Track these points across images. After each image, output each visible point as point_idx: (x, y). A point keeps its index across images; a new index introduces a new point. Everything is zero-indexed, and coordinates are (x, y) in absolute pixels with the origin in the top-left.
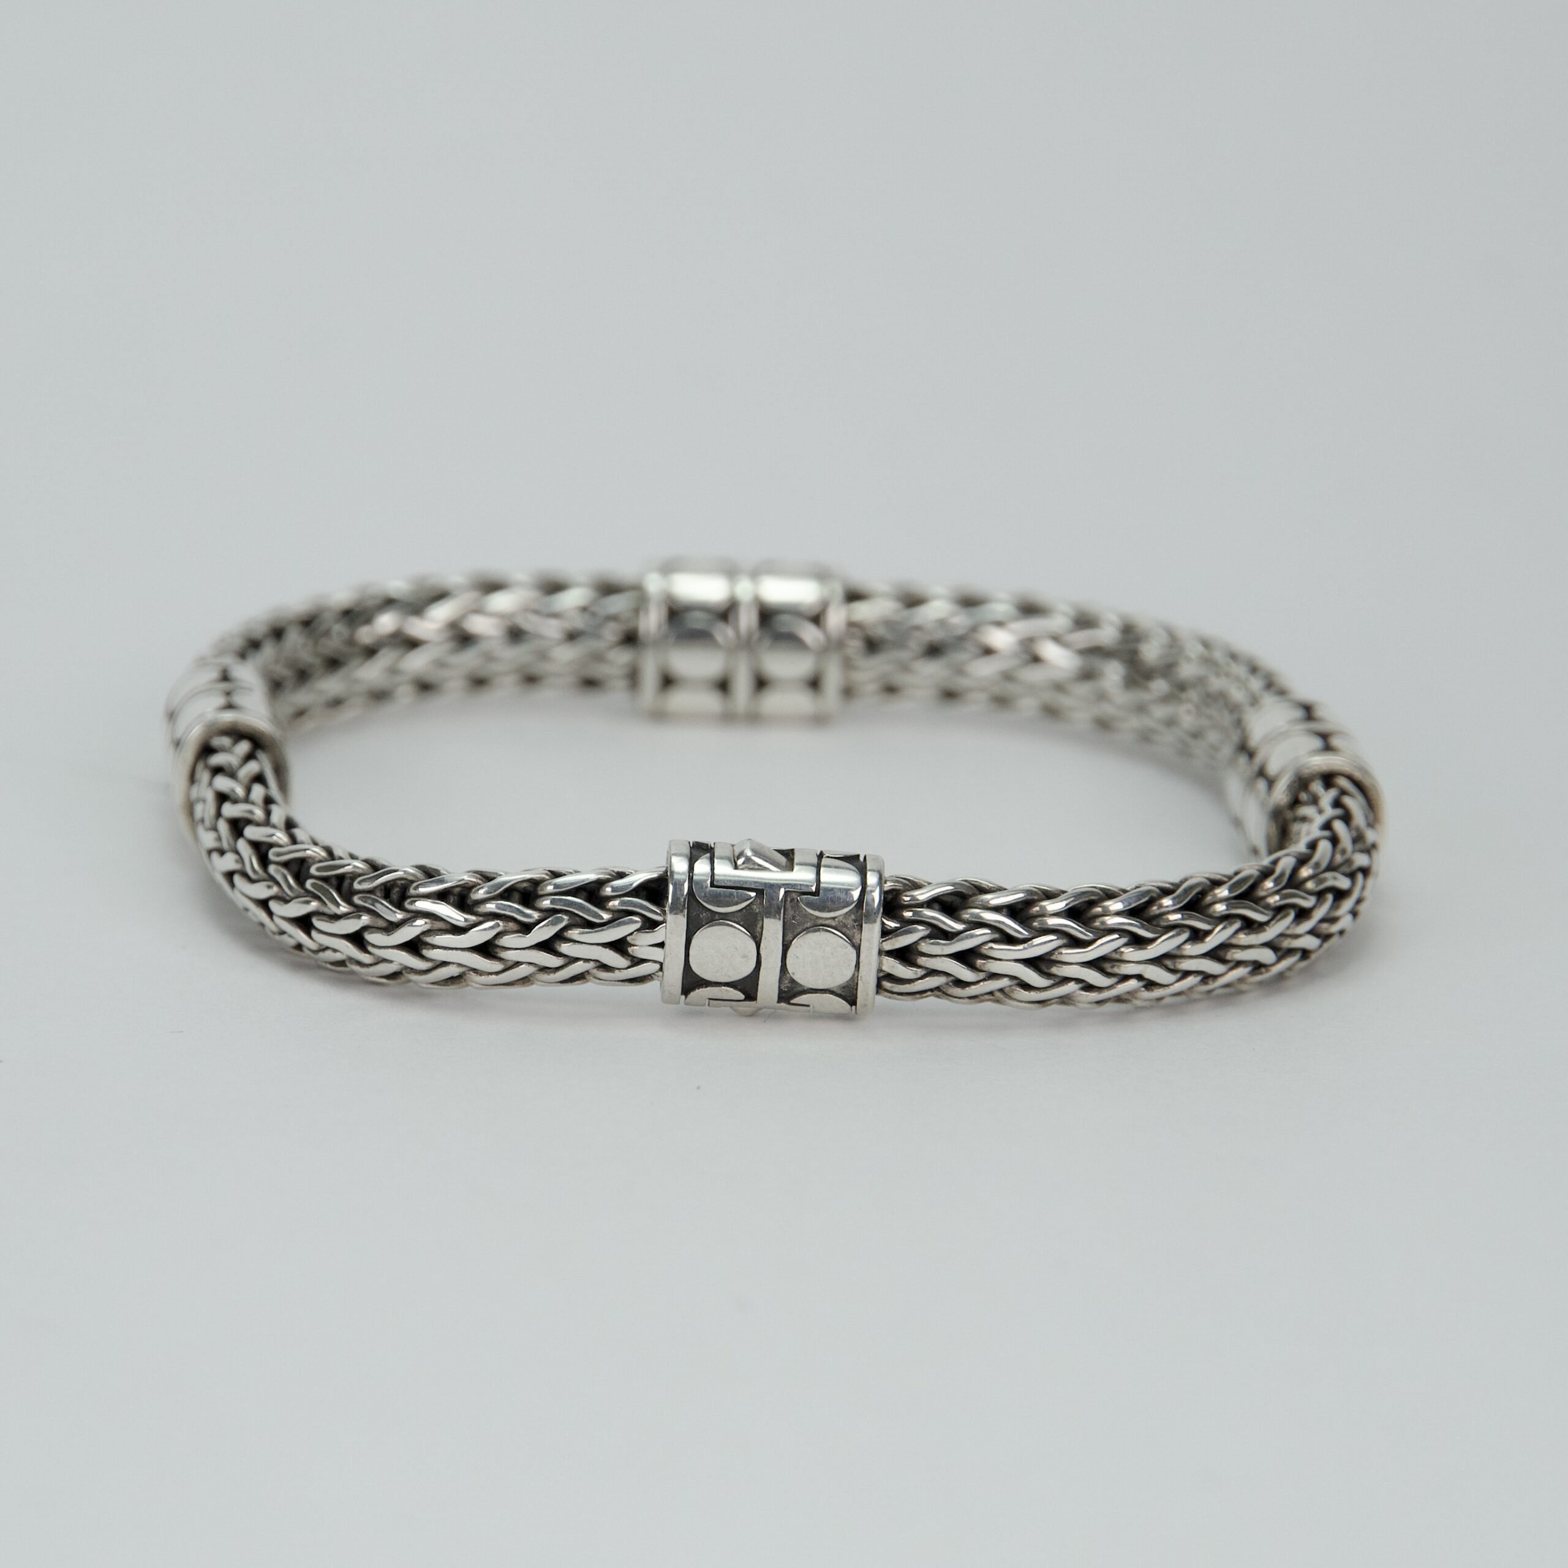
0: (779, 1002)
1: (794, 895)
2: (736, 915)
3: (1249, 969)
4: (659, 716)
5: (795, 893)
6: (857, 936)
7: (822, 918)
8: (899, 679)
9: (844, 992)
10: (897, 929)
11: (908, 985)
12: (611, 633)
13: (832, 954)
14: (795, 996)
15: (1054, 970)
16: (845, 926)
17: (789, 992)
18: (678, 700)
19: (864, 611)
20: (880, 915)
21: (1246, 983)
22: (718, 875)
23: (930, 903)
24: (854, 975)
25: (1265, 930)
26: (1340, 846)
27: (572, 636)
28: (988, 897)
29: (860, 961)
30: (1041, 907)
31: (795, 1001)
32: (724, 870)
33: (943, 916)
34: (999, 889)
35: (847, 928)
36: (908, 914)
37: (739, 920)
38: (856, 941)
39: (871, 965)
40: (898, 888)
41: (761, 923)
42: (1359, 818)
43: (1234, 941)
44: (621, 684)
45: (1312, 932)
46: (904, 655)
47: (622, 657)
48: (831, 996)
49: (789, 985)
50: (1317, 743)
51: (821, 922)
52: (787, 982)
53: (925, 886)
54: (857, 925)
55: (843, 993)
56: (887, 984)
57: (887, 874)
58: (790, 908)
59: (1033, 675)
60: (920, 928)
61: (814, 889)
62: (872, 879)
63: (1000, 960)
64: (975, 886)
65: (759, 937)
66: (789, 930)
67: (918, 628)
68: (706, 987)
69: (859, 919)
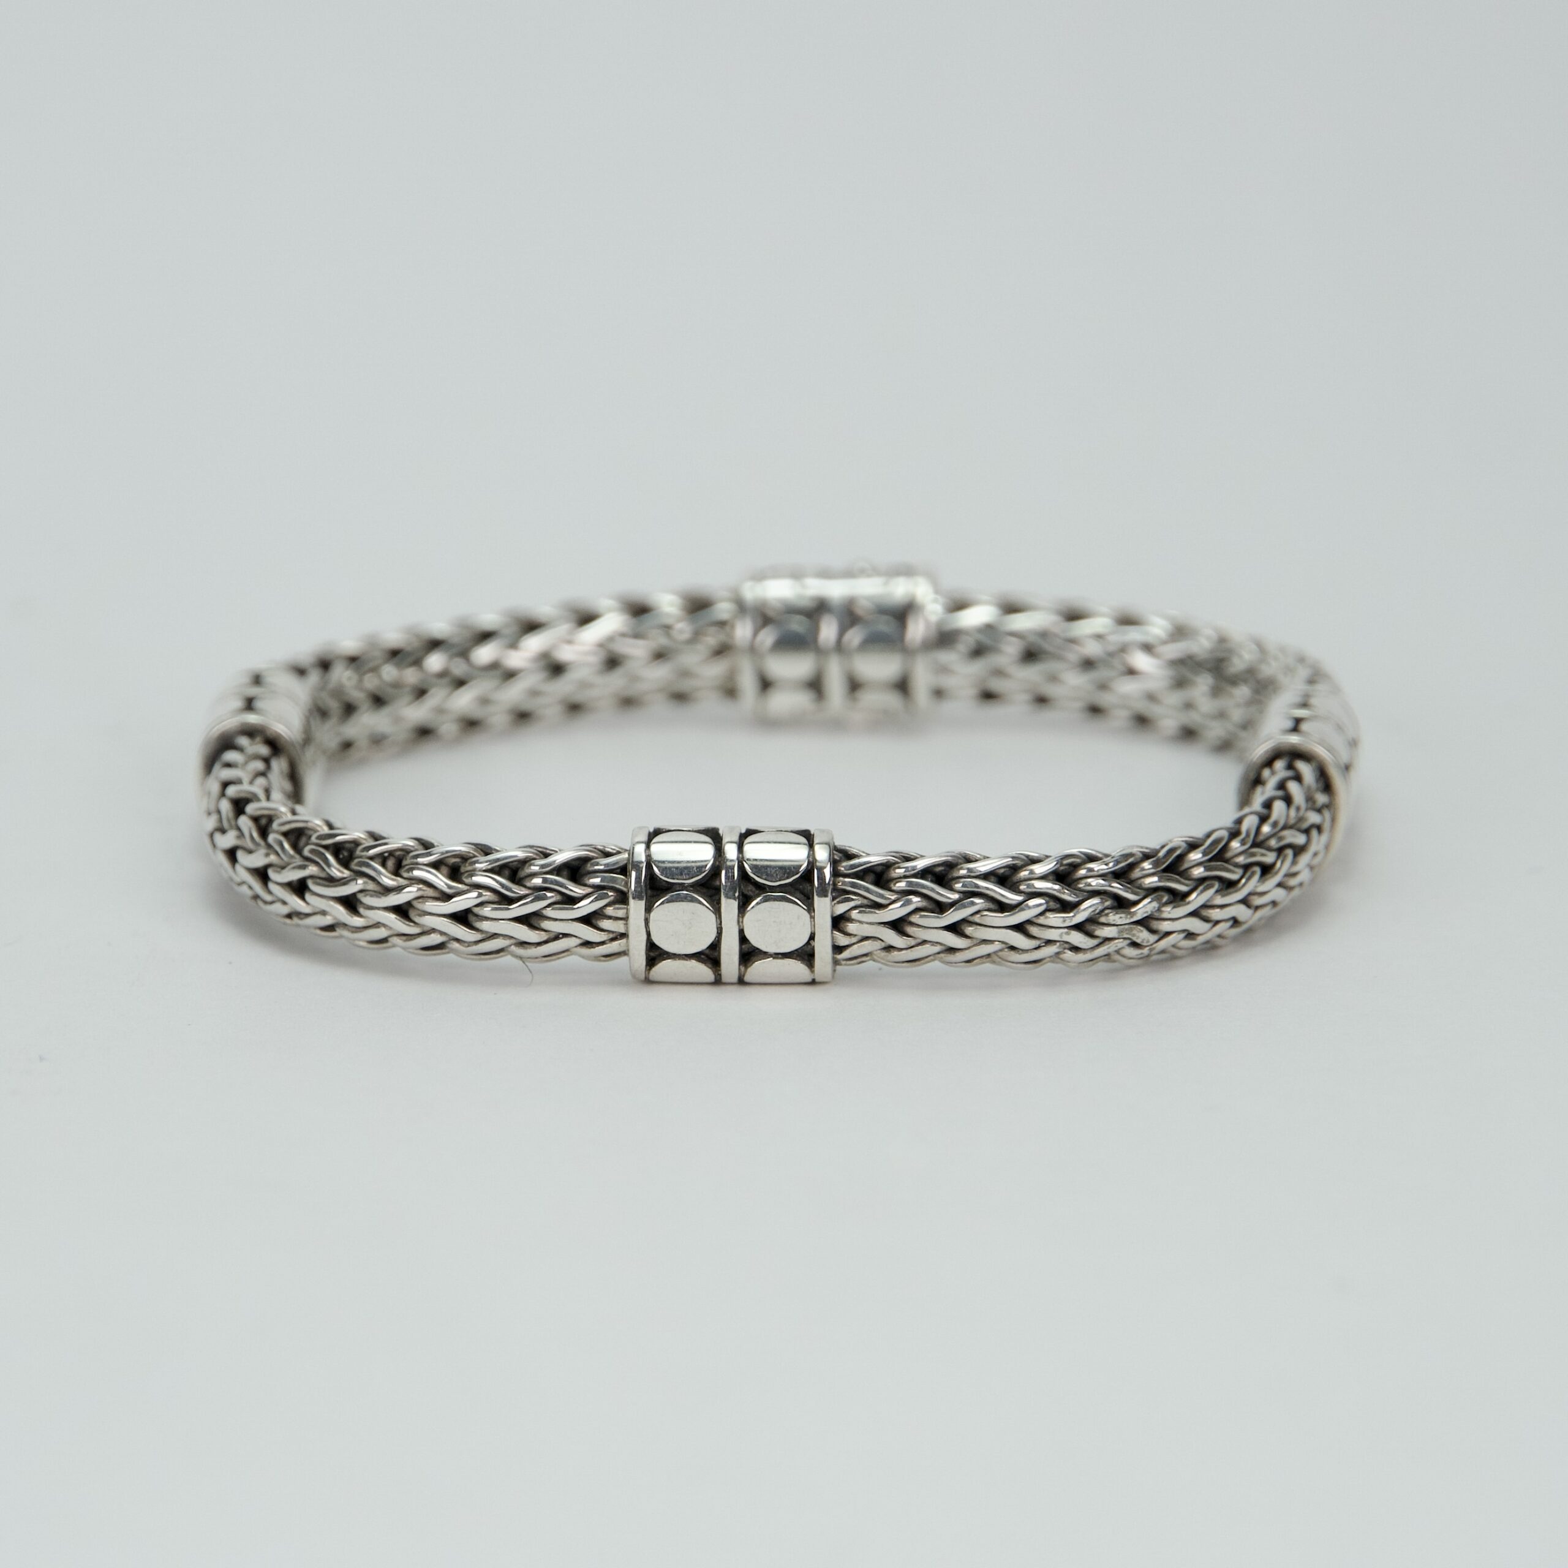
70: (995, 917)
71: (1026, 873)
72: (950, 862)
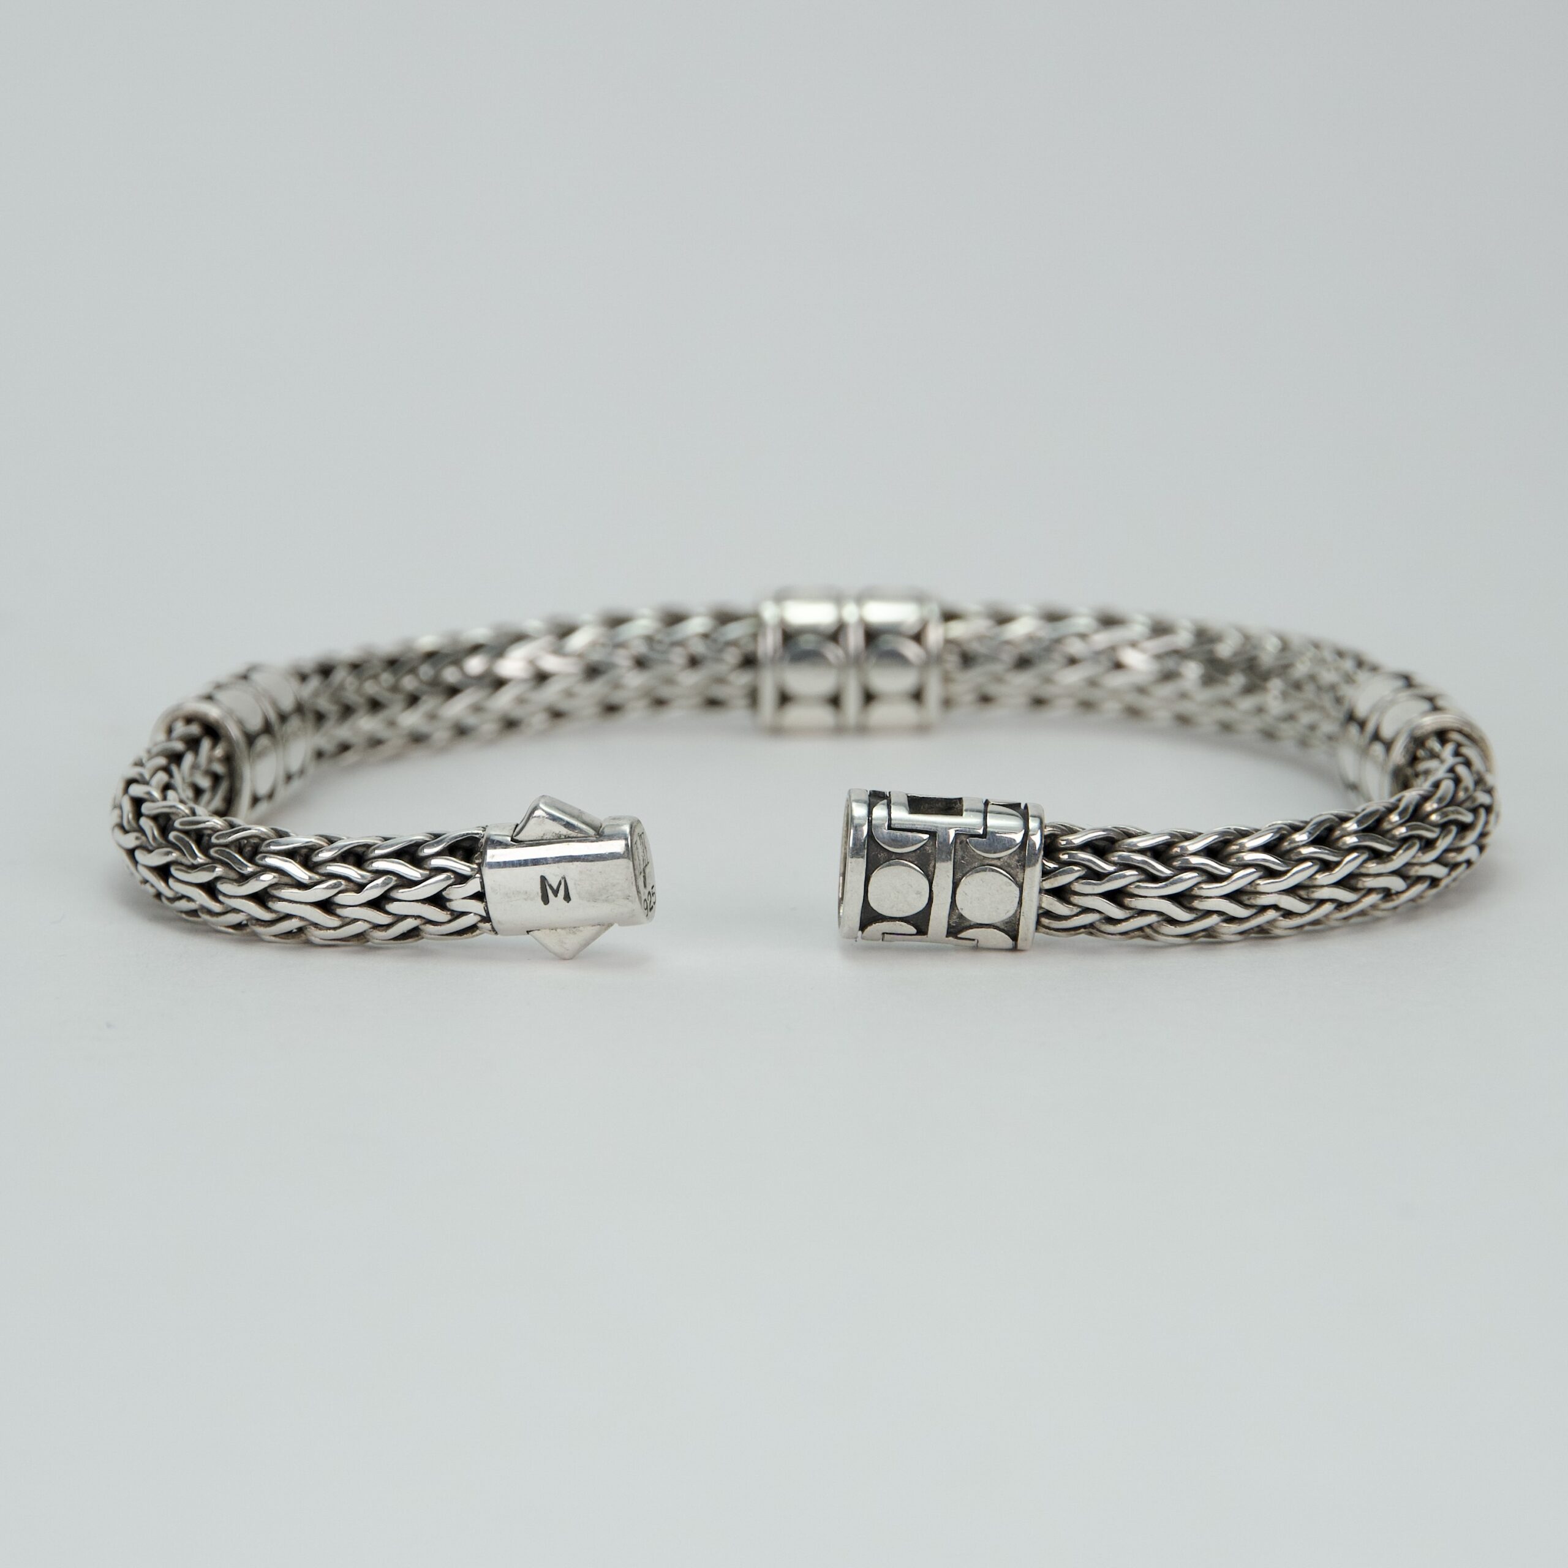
0: (947, 936)
1: (963, 838)
2: (910, 854)
3: (1380, 896)
4: (777, 731)
5: (964, 836)
6: (1020, 876)
7: (989, 858)
8: (993, 689)
9: (1006, 927)
10: (1055, 869)
11: (1064, 922)
12: (732, 657)
13: (998, 891)
14: (961, 931)
15: (1196, 904)
16: (1009, 865)
17: (957, 927)
18: (794, 715)
19: (957, 630)
20: (1041, 857)
21: (1378, 910)
22: (896, 820)
23: (1083, 847)
24: (1016, 911)
25: (1392, 860)
26: (1463, 785)
27: (694, 662)
28: (1134, 840)
29: (1023, 898)
30: (1182, 848)
31: (962, 935)
32: (901, 815)
33: (1095, 857)
34: (1145, 834)
35: (1012, 868)
36: (1065, 857)
37: (914, 859)
38: (1019, 879)
39: (1032, 901)
40: (1056, 832)
41: (933, 863)
42: (1478, 763)
43: (1363, 870)
44: (742, 702)
45: (1438, 861)
46: (998, 668)
47: (742, 679)
48: (995, 930)
49: (957, 920)
50: (1425, 706)
51: (987, 862)
52: (955, 917)
53: (1079, 831)
54: (1020, 865)
55: (1006, 929)
56: (1045, 921)
57: (1046, 821)
58: (960, 849)
59: (1117, 680)
60: (1076, 868)
61: (981, 832)
62: (1033, 824)
63: (1146, 897)
64: (1124, 832)
65: (932, 876)
66: (959, 869)
67: (1008, 643)
68: (882, 922)
69: (1022, 859)
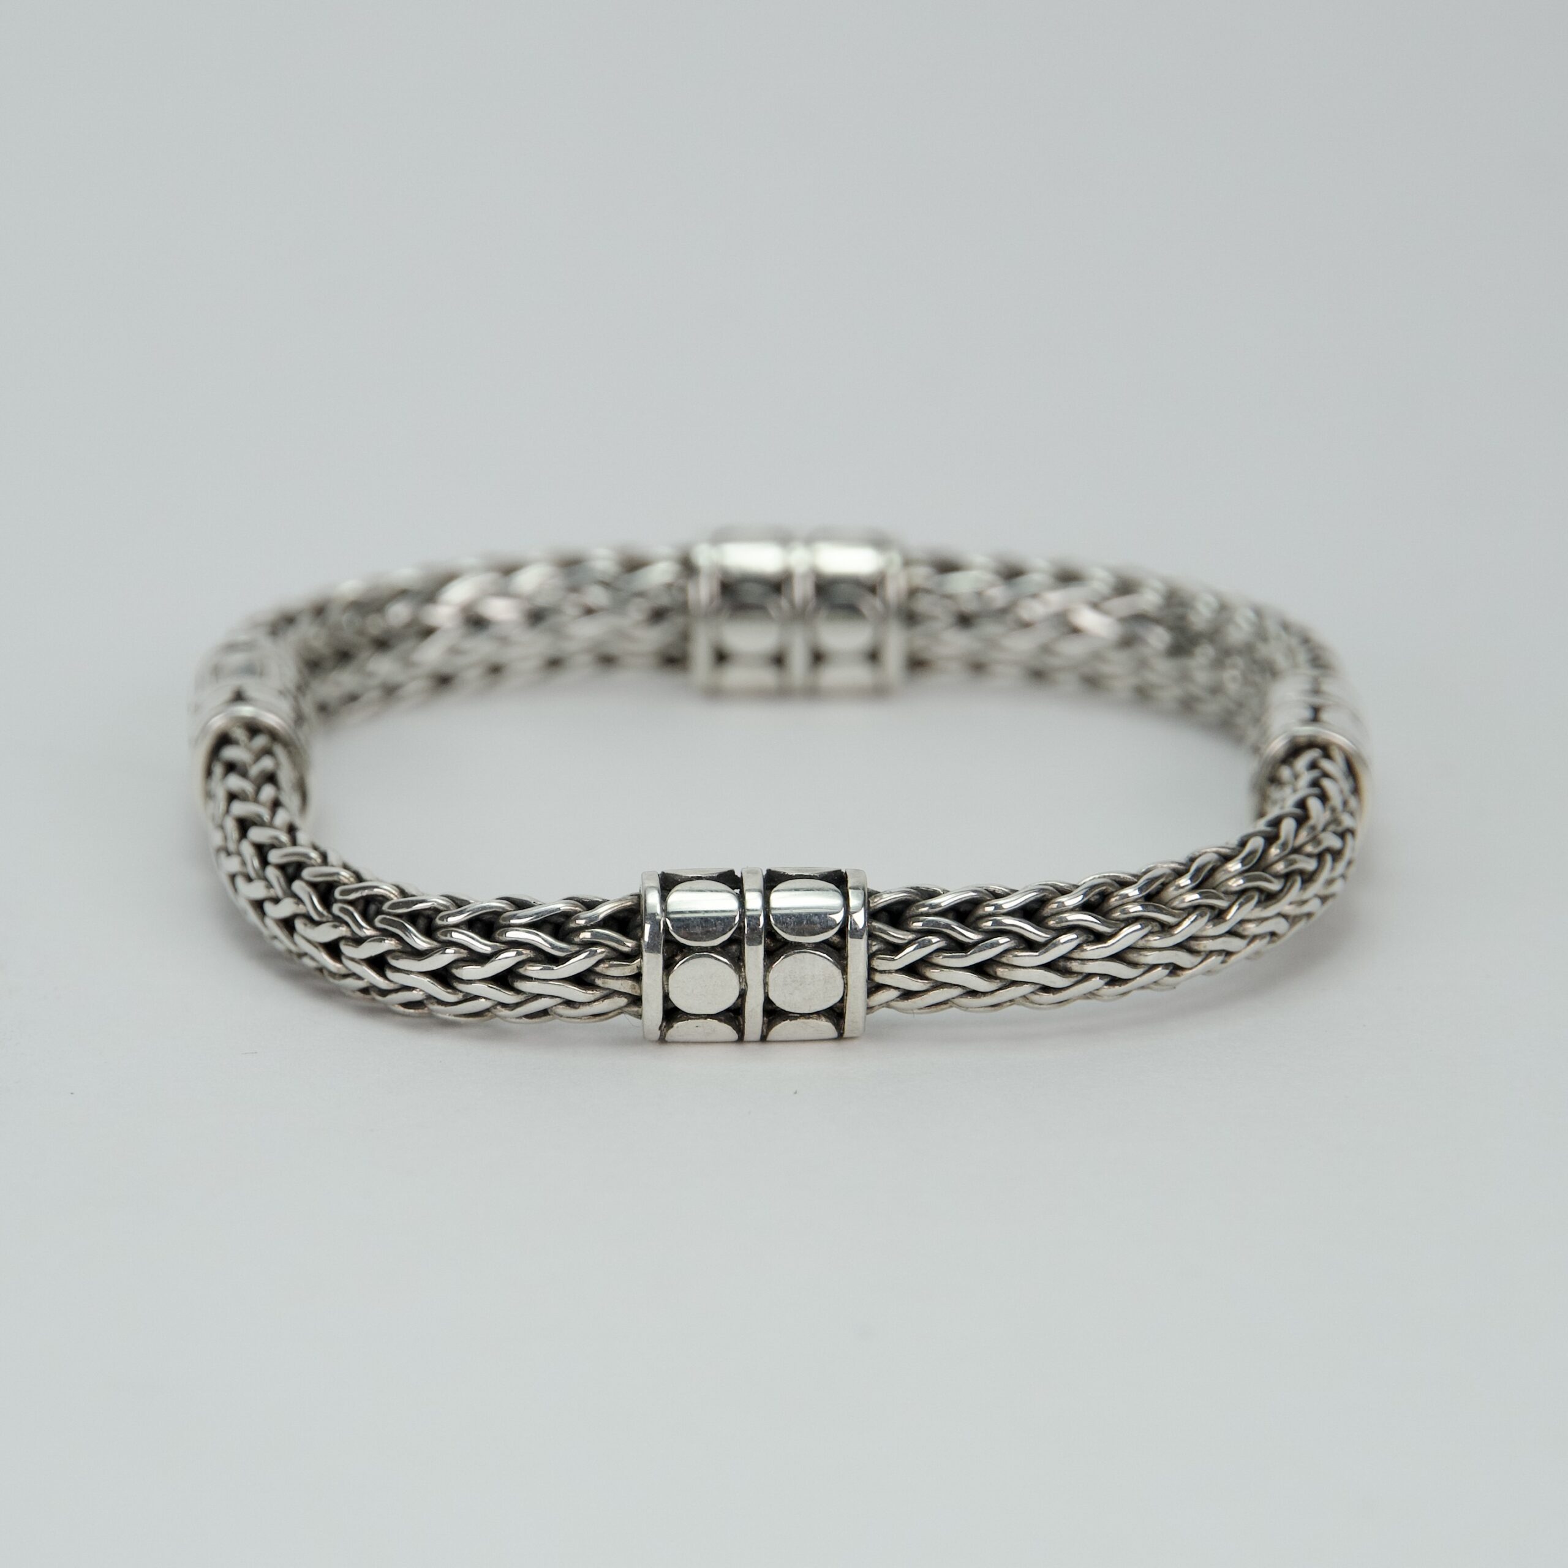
70: (1025, 956)
71: (1055, 906)
72: (977, 898)
